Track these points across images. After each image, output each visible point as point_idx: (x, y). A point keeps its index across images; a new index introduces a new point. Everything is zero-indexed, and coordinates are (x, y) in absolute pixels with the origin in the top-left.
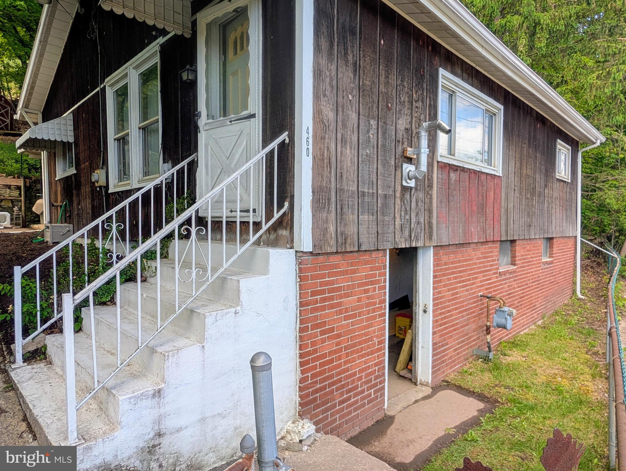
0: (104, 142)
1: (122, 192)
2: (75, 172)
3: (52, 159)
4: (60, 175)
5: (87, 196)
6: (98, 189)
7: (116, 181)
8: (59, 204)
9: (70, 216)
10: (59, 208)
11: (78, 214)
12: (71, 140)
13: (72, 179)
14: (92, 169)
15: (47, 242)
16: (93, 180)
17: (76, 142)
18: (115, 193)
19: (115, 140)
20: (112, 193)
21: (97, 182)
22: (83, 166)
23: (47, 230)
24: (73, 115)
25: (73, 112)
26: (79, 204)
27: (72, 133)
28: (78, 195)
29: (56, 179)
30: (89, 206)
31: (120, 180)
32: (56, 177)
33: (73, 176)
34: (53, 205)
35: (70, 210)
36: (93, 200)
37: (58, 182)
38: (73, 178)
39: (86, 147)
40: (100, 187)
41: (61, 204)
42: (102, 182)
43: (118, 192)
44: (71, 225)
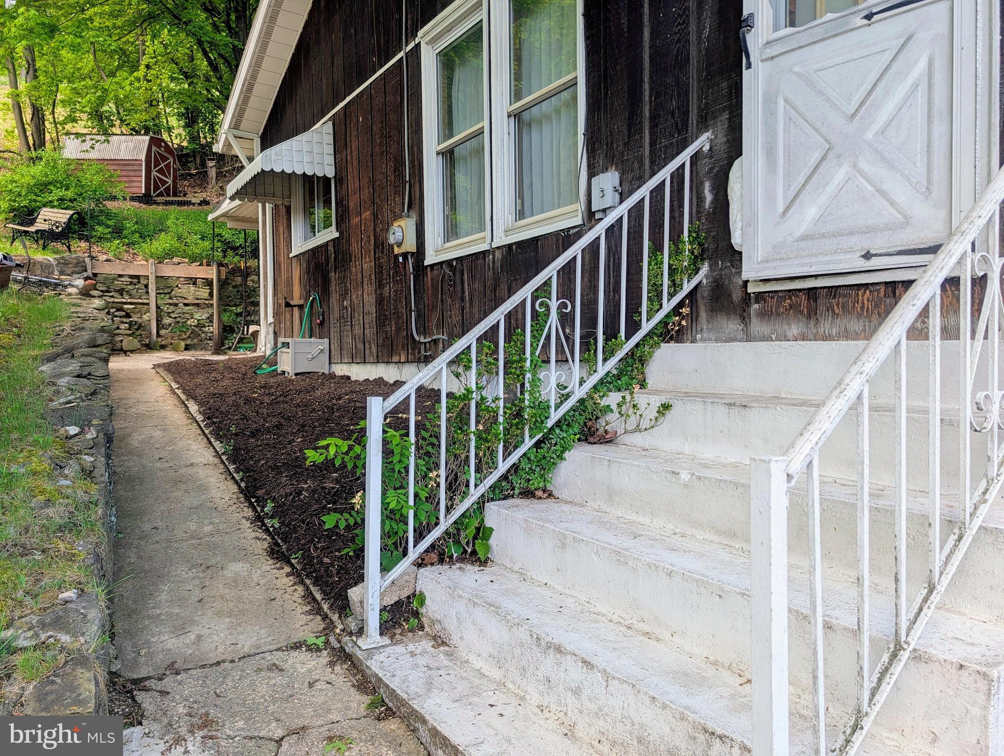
0: (412, 162)
1: (460, 259)
2: (337, 235)
3: (282, 217)
4: (300, 243)
5: (365, 280)
6: (401, 259)
7: (440, 240)
8: (296, 301)
9: (322, 324)
10: (296, 311)
11: (341, 317)
12: (330, 173)
13: (327, 250)
14: (381, 225)
15: (284, 373)
16: (392, 240)
17: (339, 178)
18: (442, 263)
19: (438, 154)
20: (432, 266)
21: (399, 245)
22: (357, 219)
23: (285, 350)
24: (334, 124)
25: (333, 119)
26: (343, 296)
27: (330, 160)
28: (343, 280)
29: (291, 255)
30: (370, 300)
31: (447, 238)
32: (289, 248)
33: (331, 244)
34: (288, 305)
35: (323, 312)
36: (380, 285)
37: (294, 261)
38: (331, 248)
39: (365, 181)
40: (405, 255)
41: (301, 302)
42: (410, 245)
43: (449, 263)
44: (326, 341)
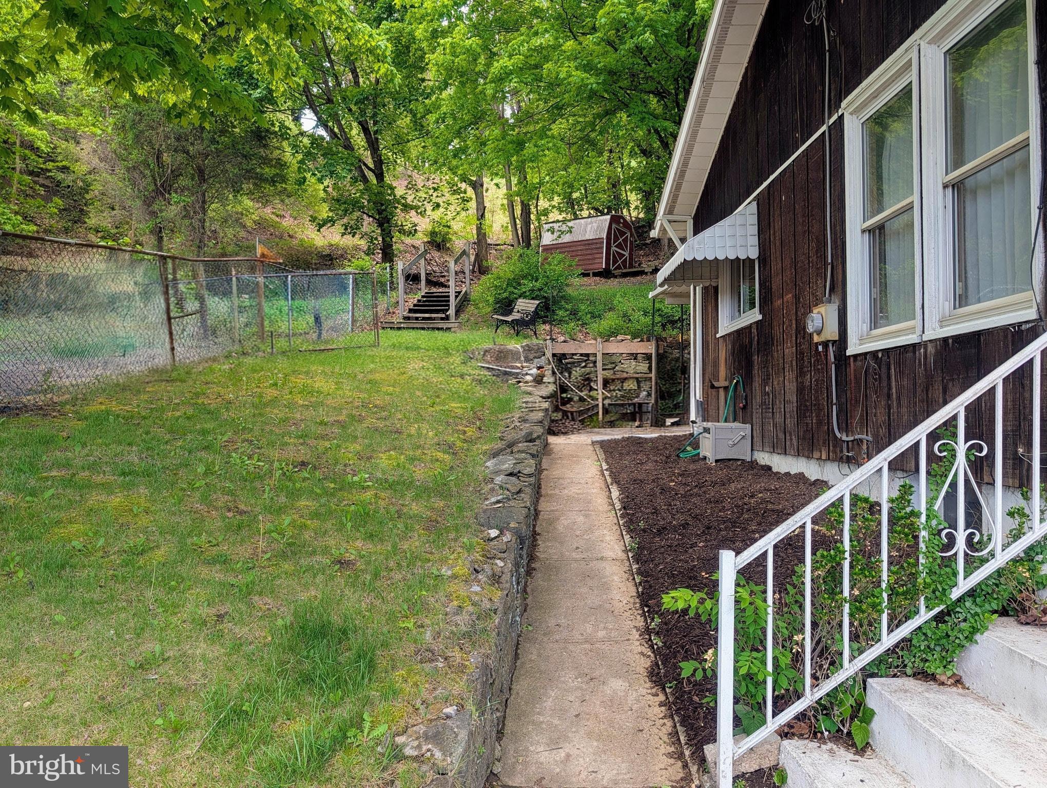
0: (834, 242)
1: (886, 351)
2: (760, 317)
3: (711, 296)
4: (727, 324)
5: (787, 366)
6: (820, 348)
7: (865, 327)
8: (722, 383)
9: (745, 408)
10: (722, 393)
11: (763, 403)
12: (754, 253)
13: (750, 332)
14: (803, 309)
15: (705, 458)
16: (810, 329)
17: (764, 258)
18: (866, 354)
19: (863, 231)
20: (855, 356)
21: (819, 333)
22: (779, 302)
23: (706, 435)
24: (758, 204)
25: (757, 198)
26: (765, 382)
27: (754, 241)
28: (765, 365)
29: (718, 336)
30: (791, 387)
31: (875, 323)
32: (717, 332)
33: (754, 326)
34: (713, 387)
35: (746, 396)
36: (801, 373)
37: (721, 341)
38: (754, 331)
39: (787, 262)
40: (825, 344)
41: (726, 384)
42: (831, 332)
43: (874, 354)
44: (748, 426)
